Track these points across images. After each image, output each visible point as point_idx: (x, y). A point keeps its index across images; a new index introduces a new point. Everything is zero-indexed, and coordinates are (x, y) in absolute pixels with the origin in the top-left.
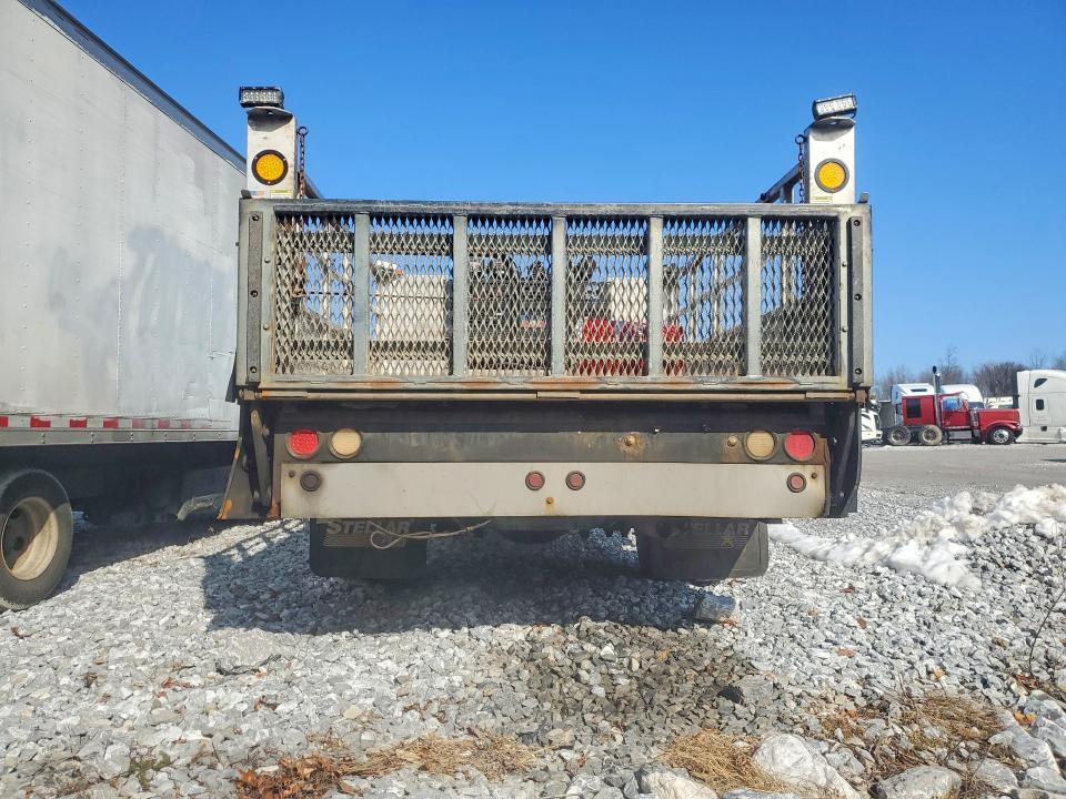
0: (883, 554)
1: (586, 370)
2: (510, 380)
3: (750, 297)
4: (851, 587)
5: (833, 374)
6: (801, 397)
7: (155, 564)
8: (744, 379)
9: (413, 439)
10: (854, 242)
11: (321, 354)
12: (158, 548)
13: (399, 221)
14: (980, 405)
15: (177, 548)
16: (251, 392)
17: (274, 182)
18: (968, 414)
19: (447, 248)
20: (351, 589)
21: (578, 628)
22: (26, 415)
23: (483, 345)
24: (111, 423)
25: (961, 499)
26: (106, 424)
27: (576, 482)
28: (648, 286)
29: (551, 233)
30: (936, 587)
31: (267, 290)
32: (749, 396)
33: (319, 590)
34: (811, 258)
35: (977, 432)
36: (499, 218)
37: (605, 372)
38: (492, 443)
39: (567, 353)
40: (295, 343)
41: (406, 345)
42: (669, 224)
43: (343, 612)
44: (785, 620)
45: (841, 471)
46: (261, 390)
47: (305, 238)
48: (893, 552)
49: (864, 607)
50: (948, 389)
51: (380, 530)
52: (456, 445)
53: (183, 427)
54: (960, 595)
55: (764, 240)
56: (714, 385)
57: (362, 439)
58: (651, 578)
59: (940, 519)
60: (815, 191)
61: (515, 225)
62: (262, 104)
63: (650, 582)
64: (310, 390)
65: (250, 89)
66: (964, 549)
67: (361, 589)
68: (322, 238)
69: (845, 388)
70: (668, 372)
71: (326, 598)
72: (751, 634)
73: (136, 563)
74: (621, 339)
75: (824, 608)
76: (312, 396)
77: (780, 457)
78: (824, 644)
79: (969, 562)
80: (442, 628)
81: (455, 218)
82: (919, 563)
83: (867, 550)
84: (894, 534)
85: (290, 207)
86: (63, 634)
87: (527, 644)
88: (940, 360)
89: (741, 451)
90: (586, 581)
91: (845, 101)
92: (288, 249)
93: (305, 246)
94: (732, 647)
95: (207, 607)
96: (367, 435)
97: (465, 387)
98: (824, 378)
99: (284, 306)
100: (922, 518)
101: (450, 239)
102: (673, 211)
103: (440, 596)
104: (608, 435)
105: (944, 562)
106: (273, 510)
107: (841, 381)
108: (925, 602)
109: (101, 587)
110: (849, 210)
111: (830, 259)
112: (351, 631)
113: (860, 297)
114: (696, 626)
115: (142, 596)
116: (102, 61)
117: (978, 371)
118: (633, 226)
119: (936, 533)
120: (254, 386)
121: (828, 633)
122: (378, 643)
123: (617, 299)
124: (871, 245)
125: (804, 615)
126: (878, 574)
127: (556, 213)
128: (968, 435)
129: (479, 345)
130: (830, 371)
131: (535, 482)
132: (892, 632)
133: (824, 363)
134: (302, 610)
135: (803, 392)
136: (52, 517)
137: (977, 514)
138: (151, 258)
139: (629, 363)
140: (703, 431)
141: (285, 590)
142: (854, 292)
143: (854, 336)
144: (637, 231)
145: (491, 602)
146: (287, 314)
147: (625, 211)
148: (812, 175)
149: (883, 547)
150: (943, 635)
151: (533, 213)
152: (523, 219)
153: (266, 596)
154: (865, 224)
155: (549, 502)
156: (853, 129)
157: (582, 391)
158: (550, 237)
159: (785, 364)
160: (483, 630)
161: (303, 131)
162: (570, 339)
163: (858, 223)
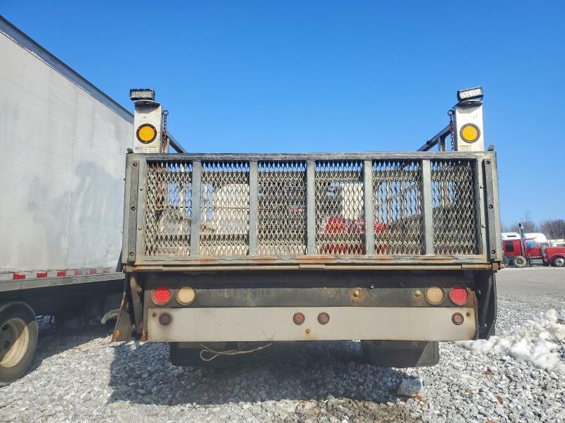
0: (506, 347)
1: (328, 251)
2: (282, 258)
3: (425, 207)
4: (489, 370)
5: (478, 253)
6: (459, 267)
7: (86, 352)
8: (424, 257)
9: (226, 293)
10: (487, 174)
11: (172, 243)
12: (90, 340)
13: (218, 165)
14: (547, 244)
15: (100, 339)
16: (131, 267)
17: (149, 142)
18: (540, 250)
19: (246, 179)
20: (194, 371)
21: (327, 404)
22: (10, 272)
23: (267, 236)
24: (62, 273)
25: (550, 314)
26: (59, 274)
27: (323, 319)
28: (364, 200)
29: (306, 170)
30: (541, 371)
31: (141, 206)
32: (427, 267)
33: (177, 371)
34: (461, 183)
35: (546, 260)
36: (276, 163)
37: (340, 252)
38: (272, 295)
39: (316, 240)
40: (157, 237)
41: (222, 237)
42: (375, 164)
43: (189, 387)
44: (451, 395)
45: (485, 311)
46: (136, 266)
47: (164, 175)
48: (512, 346)
49: (499, 385)
50: (528, 236)
51: (207, 350)
52: (251, 296)
53: (105, 272)
54: (557, 378)
55: (433, 172)
56: (405, 260)
57: (195, 293)
58: (369, 363)
59: (538, 325)
60: (460, 142)
61: (285, 166)
62: (142, 98)
63: (369, 366)
64: (164, 266)
65: (136, 90)
66: (555, 346)
67: (200, 370)
68: (174, 175)
69: (486, 262)
70: (378, 252)
71: (180, 376)
72: (432, 407)
73: (77, 351)
74: (349, 232)
75: (475, 388)
76: (165, 269)
77: (447, 303)
78: (479, 416)
79: (559, 354)
80: (246, 401)
81: (251, 163)
82: (529, 354)
83: (496, 344)
84: (511, 334)
85: (155, 158)
86: (24, 405)
87: (295, 415)
88: (522, 219)
89: (424, 300)
90: (331, 366)
91: (476, 90)
92: (154, 182)
93: (163, 180)
94: (421, 417)
95: (111, 385)
96: (199, 291)
97: (256, 262)
98: (473, 256)
99: (151, 215)
100: (528, 325)
101: (247, 174)
102: (378, 157)
103: (246, 377)
104: (343, 289)
105: (544, 354)
106: (143, 337)
107: (482, 258)
108: (536, 382)
109: (53, 369)
110: (483, 155)
111: (472, 183)
112: (192, 404)
113: (492, 207)
114: (398, 399)
115: (75, 376)
116: (64, 74)
117: (543, 224)
118: (354, 165)
119: (537, 335)
120: (132, 264)
121: (480, 407)
122: (207, 413)
123: (346, 208)
124: (497, 176)
125: (463, 392)
126: (504, 361)
127: (308, 159)
128: (541, 261)
129: (264, 236)
130: (476, 251)
131: (299, 320)
132: (520, 407)
133: (472, 246)
134: (165, 386)
135: (460, 264)
136: (26, 329)
137: (561, 323)
138: (88, 179)
139: (354, 246)
140: (400, 287)
141: (156, 371)
142: (489, 204)
143: (490, 230)
144: (356, 168)
145: (275, 381)
146: (153, 220)
147: (350, 157)
148: (458, 133)
149: (505, 342)
150: (551, 409)
151: (296, 159)
152: (290, 162)
153: (145, 376)
154: (493, 163)
155: (308, 332)
156: (481, 107)
157: (326, 264)
158: (306, 173)
159: (448, 247)
160: (270, 403)
161: (166, 113)
162: (318, 232)
163: (489, 162)
